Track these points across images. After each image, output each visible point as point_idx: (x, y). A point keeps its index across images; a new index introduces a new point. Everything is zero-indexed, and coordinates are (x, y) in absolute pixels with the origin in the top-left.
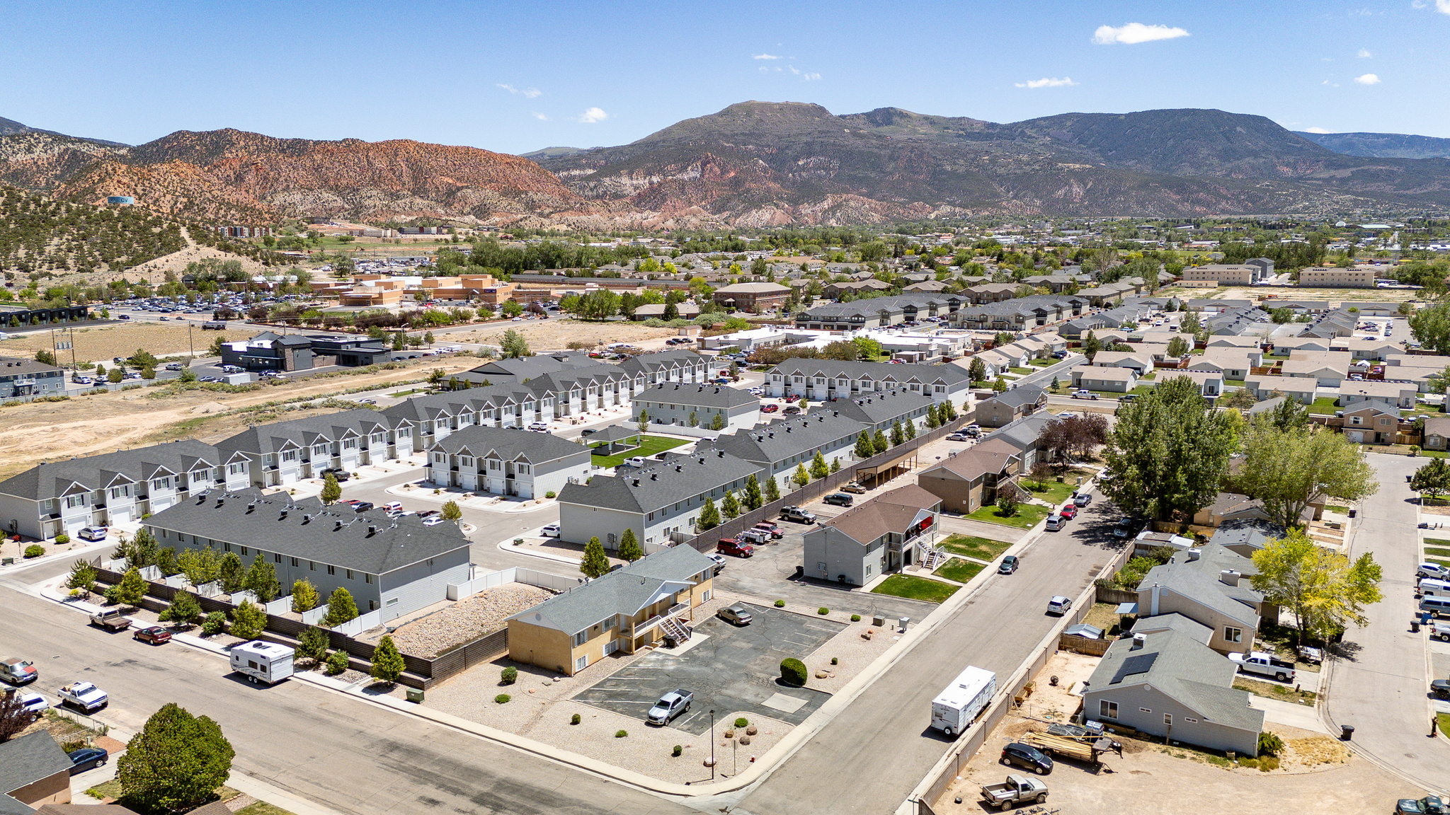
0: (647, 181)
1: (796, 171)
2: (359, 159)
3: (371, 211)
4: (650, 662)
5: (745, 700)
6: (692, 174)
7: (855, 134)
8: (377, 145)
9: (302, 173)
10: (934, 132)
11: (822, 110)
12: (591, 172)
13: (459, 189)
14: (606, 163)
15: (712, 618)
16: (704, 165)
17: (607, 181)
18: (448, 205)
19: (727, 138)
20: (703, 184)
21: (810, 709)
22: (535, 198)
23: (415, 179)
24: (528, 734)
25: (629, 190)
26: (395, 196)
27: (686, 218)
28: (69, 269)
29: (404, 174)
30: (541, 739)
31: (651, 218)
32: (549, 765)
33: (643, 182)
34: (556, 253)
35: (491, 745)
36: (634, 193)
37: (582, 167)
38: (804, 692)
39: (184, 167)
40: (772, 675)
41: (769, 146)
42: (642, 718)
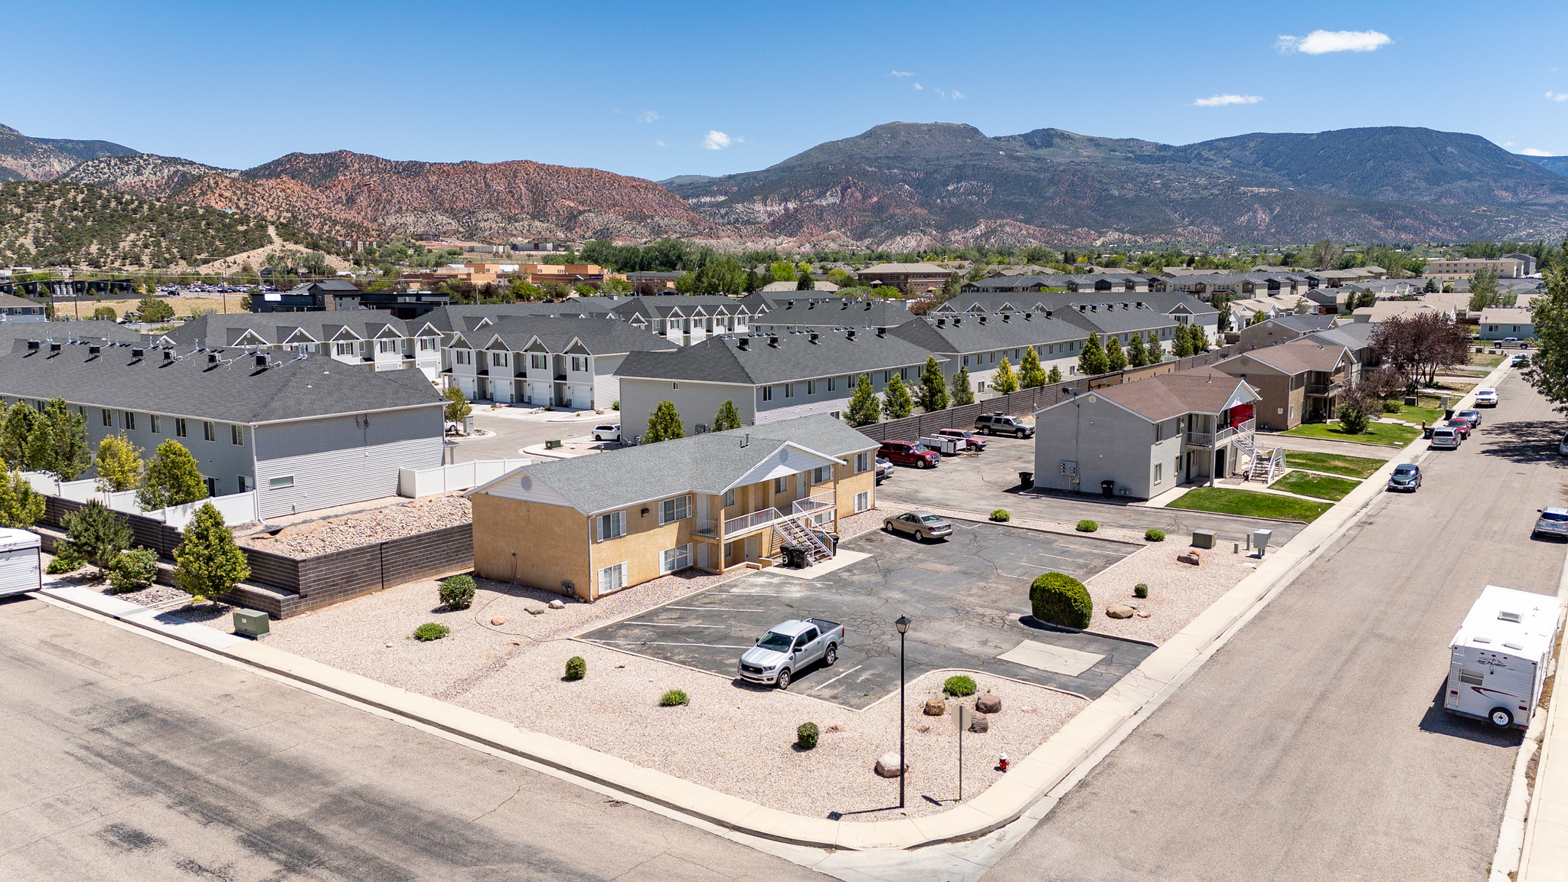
0: (782, 207)
1: (945, 197)
2: (476, 180)
3: (487, 233)
4: (756, 586)
5: (960, 650)
6: (831, 200)
7: (1011, 157)
8: (495, 166)
9: (416, 194)
10: (1099, 155)
11: (975, 130)
12: (722, 198)
13: (581, 213)
14: (739, 190)
15: (875, 533)
16: (844, 190)
17: (739, 207)
18: (569, 229)
19: (870, 161)
20: (844, 209)
21: (1114, 671)
22: (661, 223)
23: (535, 202)
24: (460, 698)
25: (763, 217)
26: (511, 219)
27: (824, 243)
28: (143, 265)
29: (523, 197)
30: (487, 708)
31: (784, 244)
32: (484, 762)
33: (778, 209)
34: (677, 253)
35: (364, 715)
36: (768, 221)
37: (713, 194)
38: (1090, 641)
39: (291, 184)
40: (1009, 611)
41: (915, 170)
42: (728, 673)
